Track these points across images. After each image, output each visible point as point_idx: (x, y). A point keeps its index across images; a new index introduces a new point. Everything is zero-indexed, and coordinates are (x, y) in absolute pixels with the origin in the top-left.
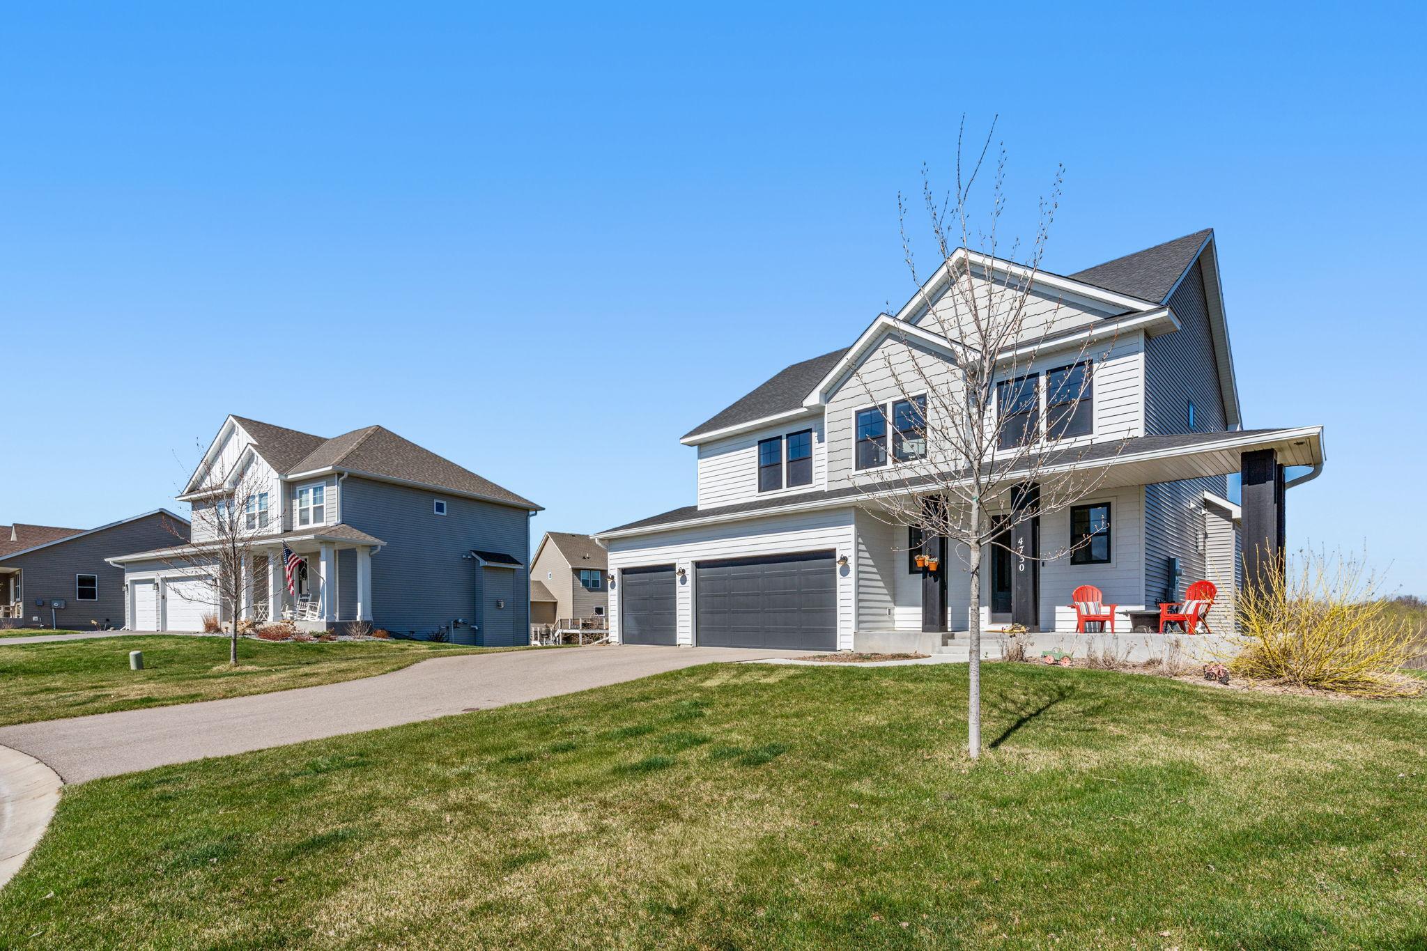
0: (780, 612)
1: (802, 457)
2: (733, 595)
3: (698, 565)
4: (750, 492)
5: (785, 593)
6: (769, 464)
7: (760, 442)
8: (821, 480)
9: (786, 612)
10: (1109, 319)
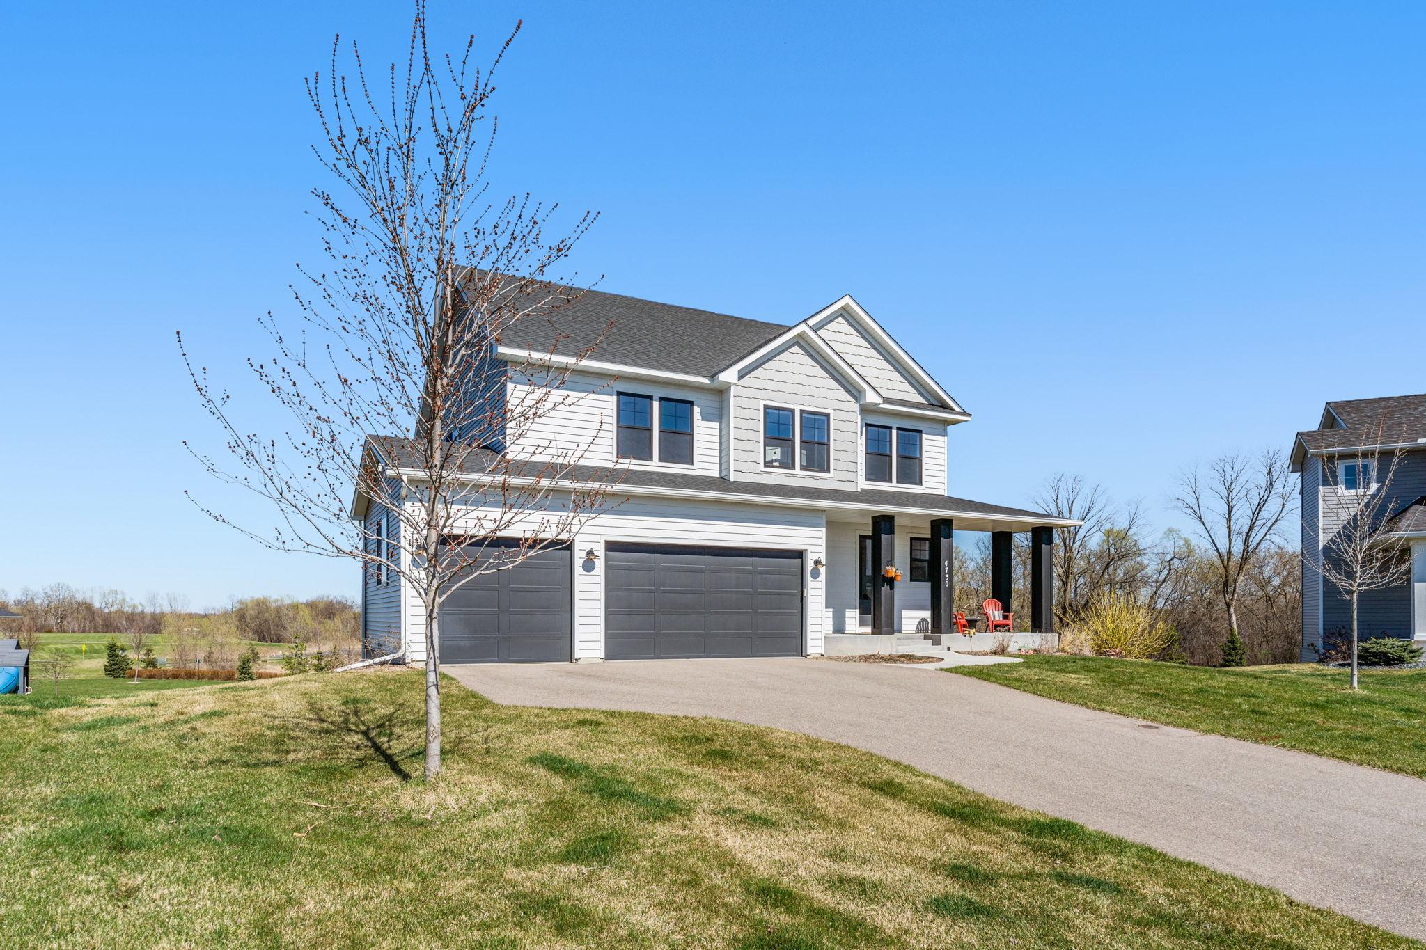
0: (731, 614)
1: (679, 430)
2: (664, 592)
3: (612, 546)
4: (604, 454)
5: (738, 593)
6: (632, 424)
7: (619, 394)
8: (705, 462)
9: (739, 614)
10: (930, 406)
